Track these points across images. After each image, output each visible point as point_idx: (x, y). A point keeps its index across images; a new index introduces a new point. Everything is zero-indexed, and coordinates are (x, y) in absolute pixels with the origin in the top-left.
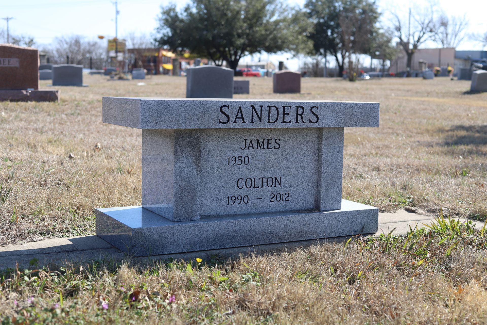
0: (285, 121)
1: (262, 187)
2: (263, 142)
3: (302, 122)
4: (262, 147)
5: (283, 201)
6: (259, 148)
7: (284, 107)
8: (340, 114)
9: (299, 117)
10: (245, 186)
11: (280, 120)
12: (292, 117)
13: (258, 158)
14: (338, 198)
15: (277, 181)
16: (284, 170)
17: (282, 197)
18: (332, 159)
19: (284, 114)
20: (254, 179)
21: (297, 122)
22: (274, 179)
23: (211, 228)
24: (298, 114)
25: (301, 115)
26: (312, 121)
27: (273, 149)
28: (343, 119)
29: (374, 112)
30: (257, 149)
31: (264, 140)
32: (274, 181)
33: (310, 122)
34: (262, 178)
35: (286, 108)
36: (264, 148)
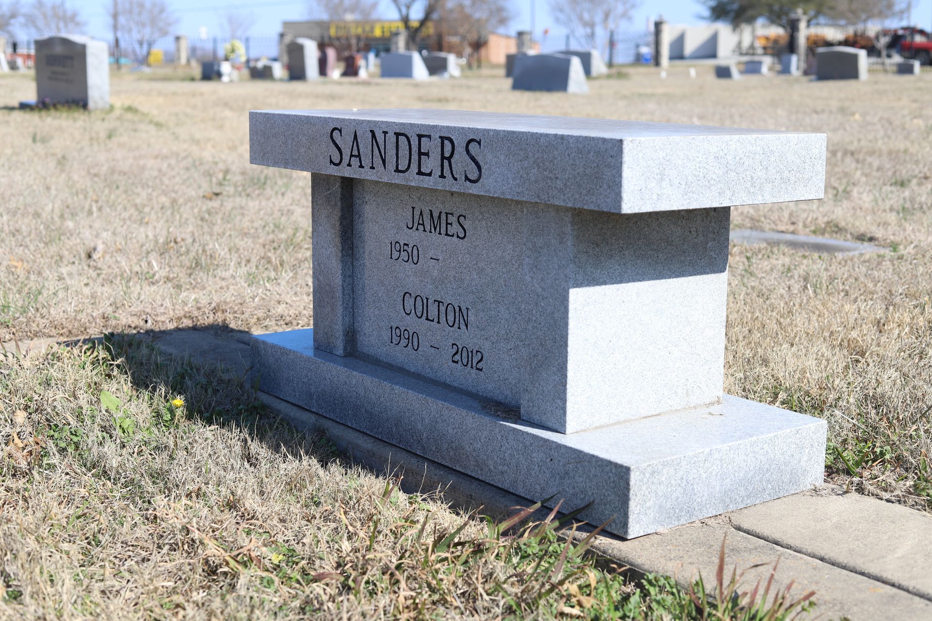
0: (423, 170)
1: (438, 322)
2: (439, 217)
3: (450, 176)
4: (438, 229)
5: (472, 367)
6: (433, 230)
7: (420, 137)
8: (526, 164)
9: (446, 162)
10: (413, 311)
11: (414, 168)
12: (431, 164)
13: (431, 254)
15: (461, 317)
16: (473, 292)
17: (470, 359)
19: (420, 154)
20: (427, 299)
21: (442, 176)
22: (457, 309)
24: (443, 158)
25: (449, 159)
26: (470, 177)
27: (455, 239)
28: (533, 179)
30: (431, 232)
31: (441, 213)
32: (457, 314)
33: (467, 179)
34: (439, 302)
35: (423, 139)
36: (440, 233)
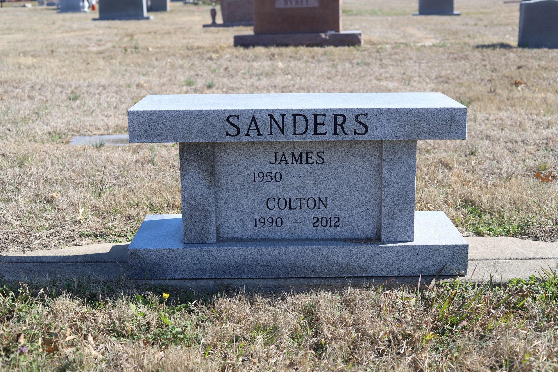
0: (318, 132)
1: (301, 208)
2: (301, 155)
3: (343, 133)
4: (299, 161)
5: (330, 226)
6: (295, 162)
7: (315, 116)
8: (402, 123)
9: (339, 128)
10: (277, 207)
11: (311, 131)
12: (329, 127)
13: (294, 174)
14: (409, 228)
15: (321, 202)
16: (330, 189)
17: (329, 222)
18: (397, 179)
19: (316, 124)
20: (290, 199)
21: (336, 133)
22: (317, 200)
23: (223, 254)
24: (336, 124)
25: (342, 125)
26: (358, 132)
27: (315, 164)
28: (407, 129)
29: (458, 120)
30: (292, 163)
31: (301, 153)
32: (317, 202)
33: (356, 133)
34: (301, 199)
35: (318, 117)
36: (301, 163)
